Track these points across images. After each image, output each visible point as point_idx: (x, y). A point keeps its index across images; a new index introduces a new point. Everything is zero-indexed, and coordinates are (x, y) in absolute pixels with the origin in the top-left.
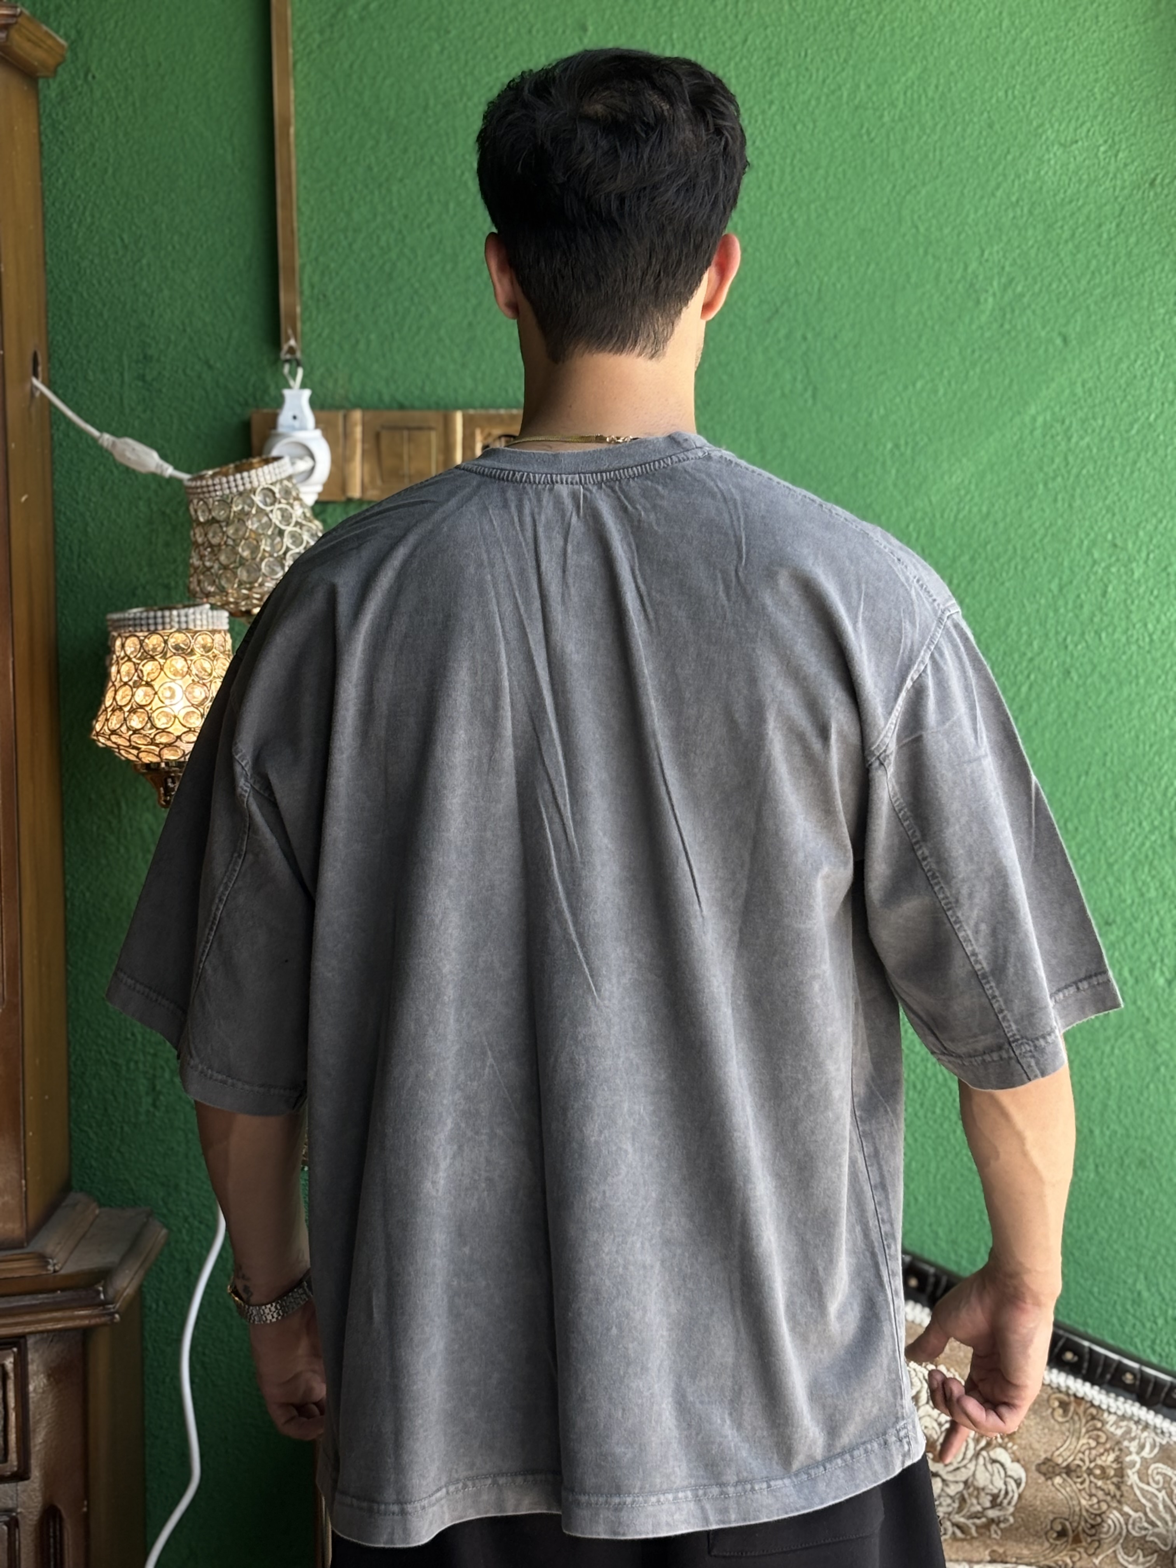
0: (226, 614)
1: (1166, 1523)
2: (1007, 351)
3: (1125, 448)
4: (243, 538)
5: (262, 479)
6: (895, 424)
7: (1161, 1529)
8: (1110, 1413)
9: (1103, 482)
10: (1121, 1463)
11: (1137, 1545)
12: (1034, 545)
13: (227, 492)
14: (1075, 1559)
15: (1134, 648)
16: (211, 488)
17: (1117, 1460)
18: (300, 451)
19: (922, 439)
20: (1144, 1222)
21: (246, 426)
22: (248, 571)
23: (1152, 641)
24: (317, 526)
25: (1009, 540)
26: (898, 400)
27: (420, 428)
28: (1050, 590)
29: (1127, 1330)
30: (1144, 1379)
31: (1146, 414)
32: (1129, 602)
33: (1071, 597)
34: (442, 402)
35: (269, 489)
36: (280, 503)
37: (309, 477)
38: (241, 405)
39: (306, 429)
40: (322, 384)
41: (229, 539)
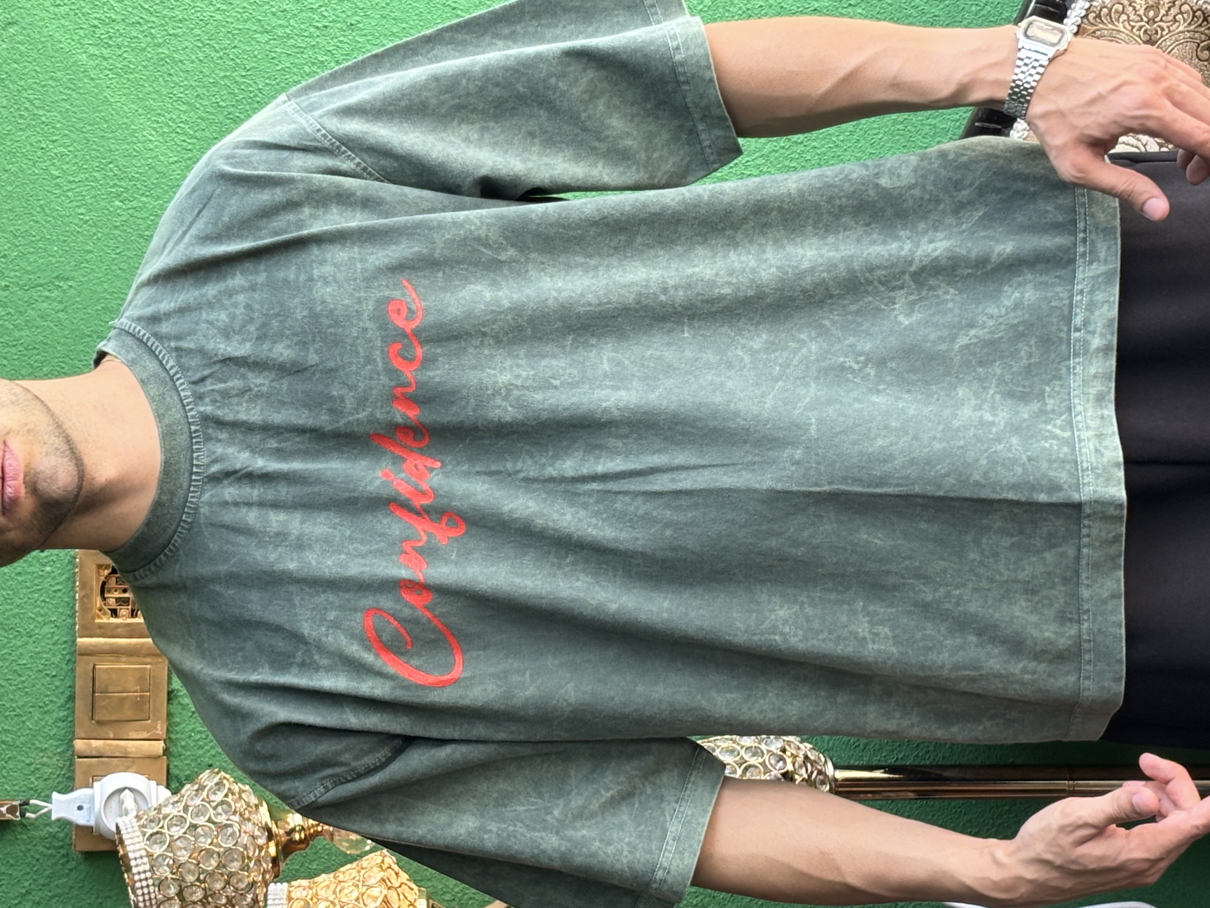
0: (272, 886)
2: (22, 83)
4: (198, 864)
5: (138, 846)
6: (95, 197)
12: (221, 58)
13: (150, 882)
16: (147, 897)
18: (114, 803)
19: (111, 170)
21: (89, 856)
22: (232, 861)
24: (188, 789)
25: (216, 84)
26: (70, 194)
27: (94, 679)
28: (267, 42)
33: (275, 22)
34: (68, 657)
35: (148, 839)
36: (162, 827)
37: (141, 794)
38: (67, 862)
39: (92, 797)
40: (46, 780)
41: (198, 879)
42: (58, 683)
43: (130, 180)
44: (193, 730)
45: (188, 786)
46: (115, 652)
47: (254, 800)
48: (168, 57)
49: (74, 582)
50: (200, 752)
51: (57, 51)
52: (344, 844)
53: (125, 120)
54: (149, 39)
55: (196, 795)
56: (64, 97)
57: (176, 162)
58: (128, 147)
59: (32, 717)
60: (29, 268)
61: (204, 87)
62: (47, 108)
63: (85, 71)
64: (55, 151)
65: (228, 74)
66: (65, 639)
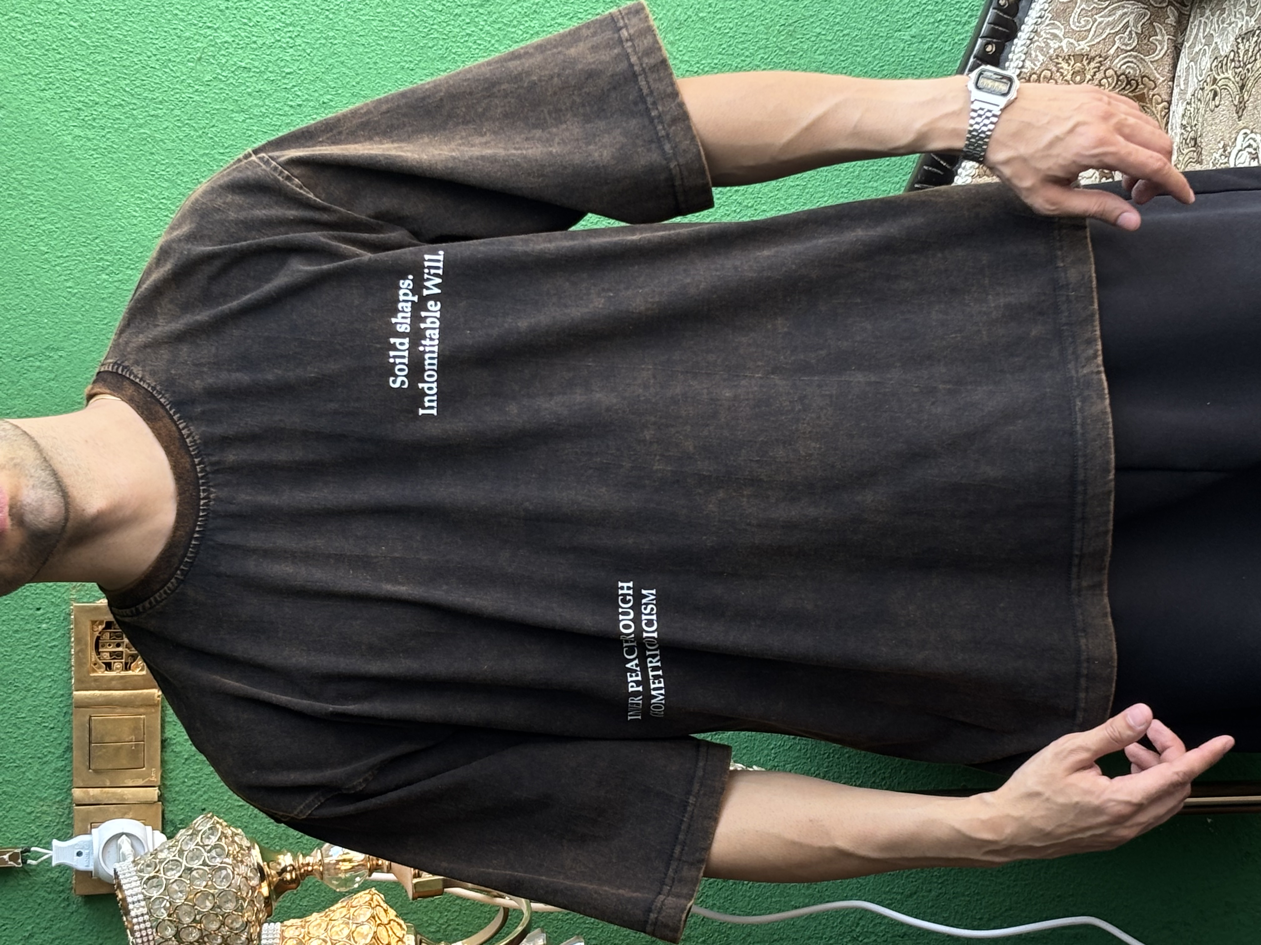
0: (266, 925)
1: (1126, 13)
3: (104, 49)
4: (194, 906)
5: (135, 891)
6: (82, 271)
7: (1131, 18)
8: (1023, 67)
9: (138, 71)
10: (1069, 56)
11: (1146, 41)
12: (201, 137)
13: (148, 924)
14: (1160, 100)
15: (299, 41)
16: (145, 939)
17: (1067, 60)
18: (112, 849)
19: (97, 245)
20: (845, 32)
21: (89, 899)
22: (226, 902)
23: (291, 24)
24: (182, 834)
25: (195, 161)
26: (58, 268)
27: (90, 730)
28: (244, 121)
29: (947, 49)
30: (992, 35)
31: (71, 29)
32: (254, 46)
33: (250, 101)
34: (65, 710)
35: (145, 883)
36: (159, 870)
37: (138, 839)
38: (68, 905)
39: (91, 844)
40: (46, 828)
41: (194, 920)
42: (55, 735)
43: (116, 255)
44: (186, 777)
45: (182, 831)
46: (110, 704)
47: (246, 843)
48: (150, 136)
49: (70, 638)
50: (194, 797)
51: (44, 132)
52: (335, 882)
53: (110, 198)
54: (131, 120)
55: (191, 840)
56: (51, 177)
58: (113, 223)
59: (32, 768)
60: (21, 340)
61: (184, 165)
62: (35, 187)
63: (71, 152)
64: (44, 228)
65: (207, 152)
66: (61, 693)
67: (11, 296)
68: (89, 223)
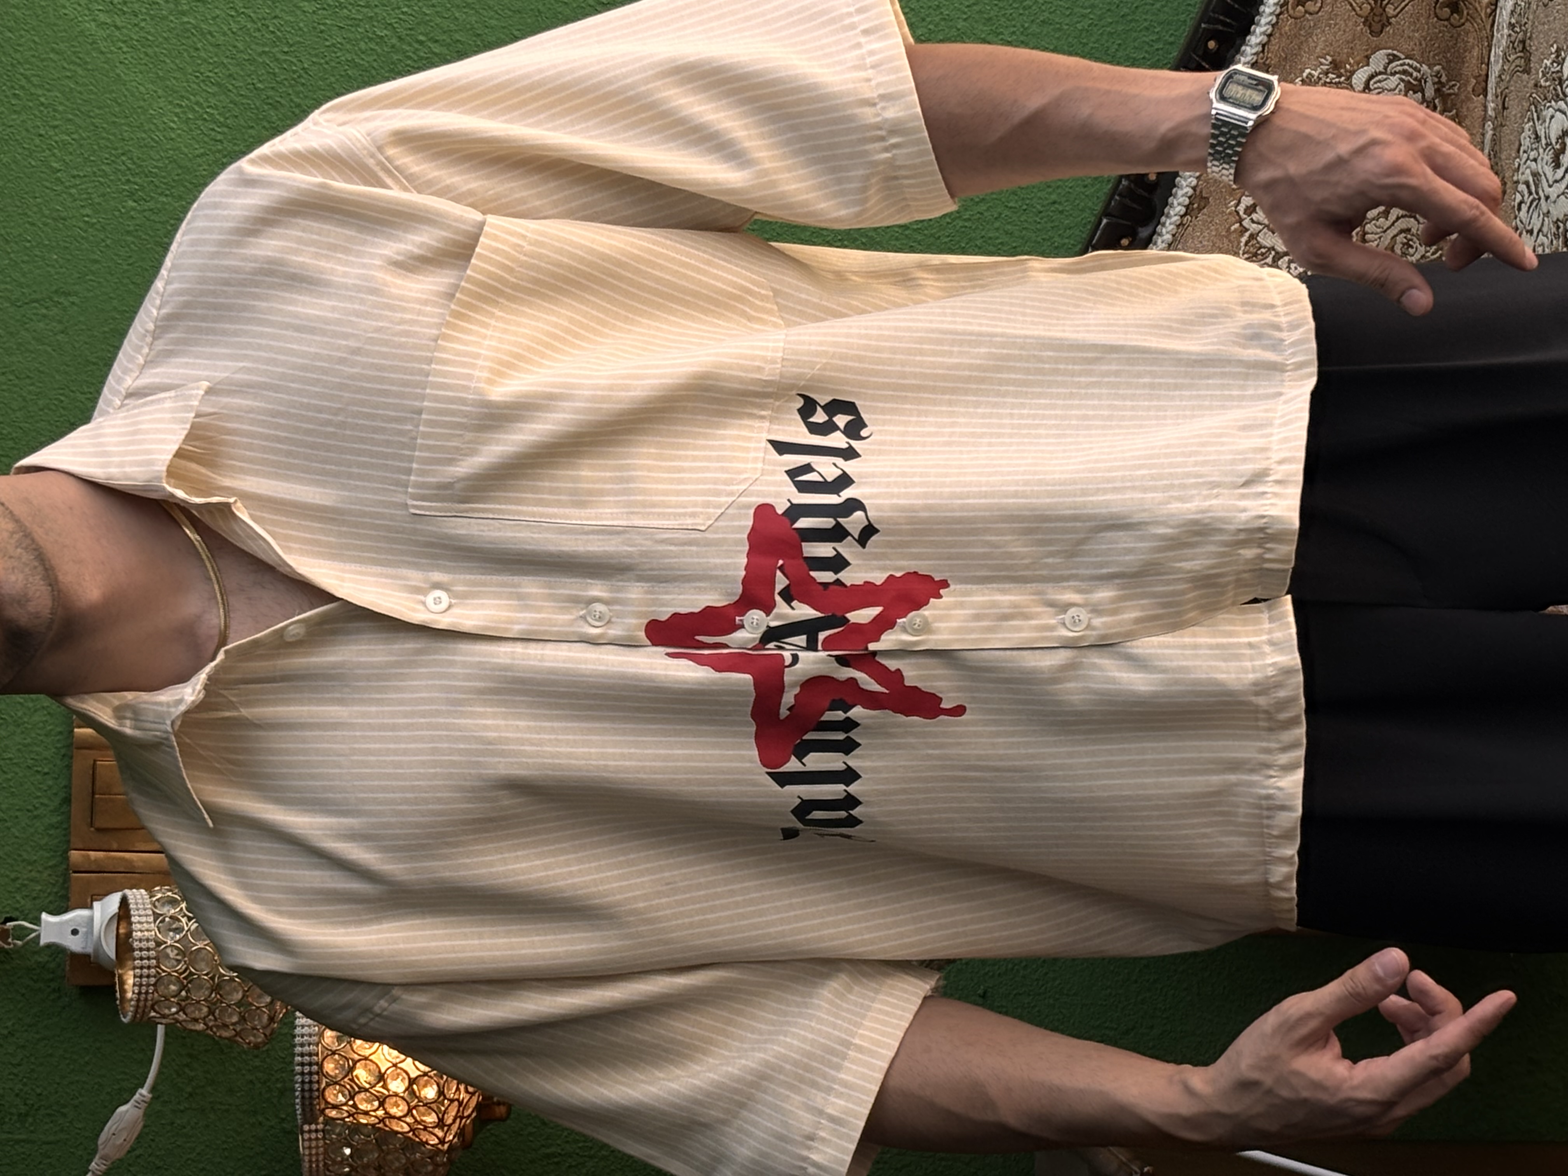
2: (18, 56)
6: (103, 195)
12: (259, 30)
19: (124, 163)
21: (87, 991)
25: (252, 61)
26: (73, 191)
27: (94, 778)
28: (314, 12)
34: (63, 751)
39: (91, 919)
40: (35, 899)
42: (50, 783)
43: (146, 176)
48: (195, 28)
53: (142, 103)
56: (69, 74)
57: (202, 155)
58: (144, 135)
59: (19, 823)
60: (23, 280)
61: (238, 65)
62: (47, 86)
63: (94, 42)
64: (57, 138)
65: (267, 49)
66: (59, 729)
67: (12, 224)
68: (114, 134)
